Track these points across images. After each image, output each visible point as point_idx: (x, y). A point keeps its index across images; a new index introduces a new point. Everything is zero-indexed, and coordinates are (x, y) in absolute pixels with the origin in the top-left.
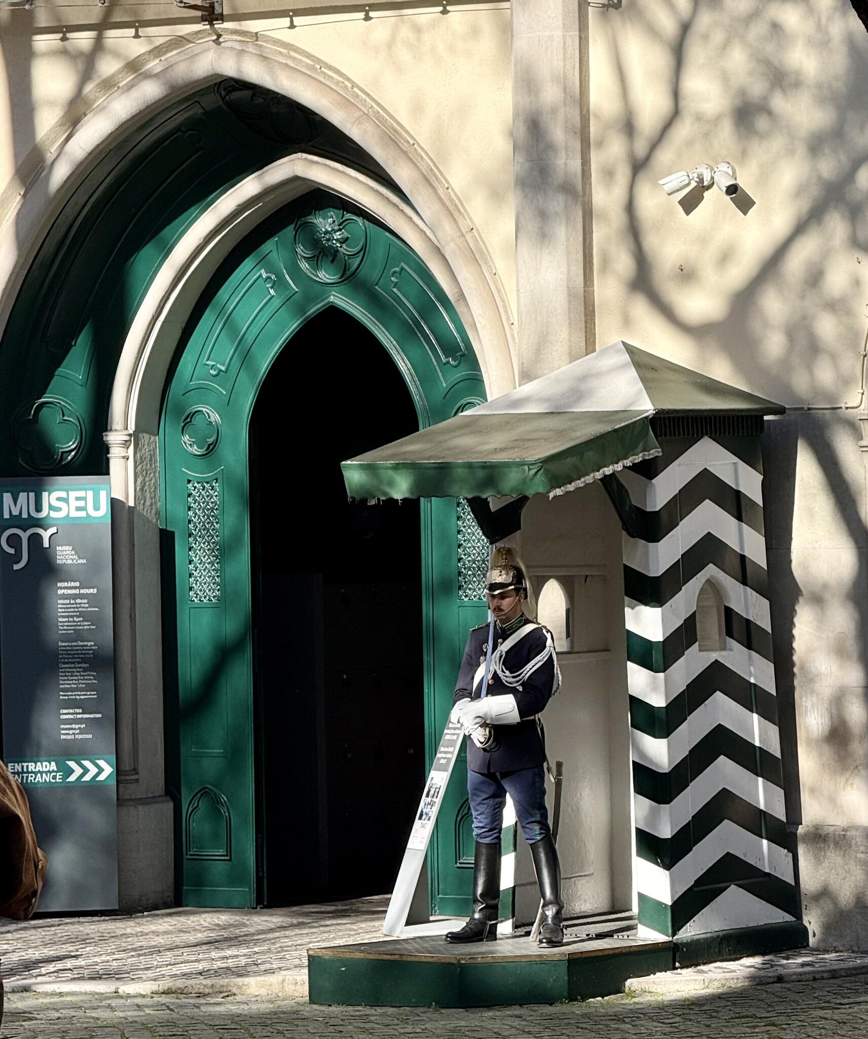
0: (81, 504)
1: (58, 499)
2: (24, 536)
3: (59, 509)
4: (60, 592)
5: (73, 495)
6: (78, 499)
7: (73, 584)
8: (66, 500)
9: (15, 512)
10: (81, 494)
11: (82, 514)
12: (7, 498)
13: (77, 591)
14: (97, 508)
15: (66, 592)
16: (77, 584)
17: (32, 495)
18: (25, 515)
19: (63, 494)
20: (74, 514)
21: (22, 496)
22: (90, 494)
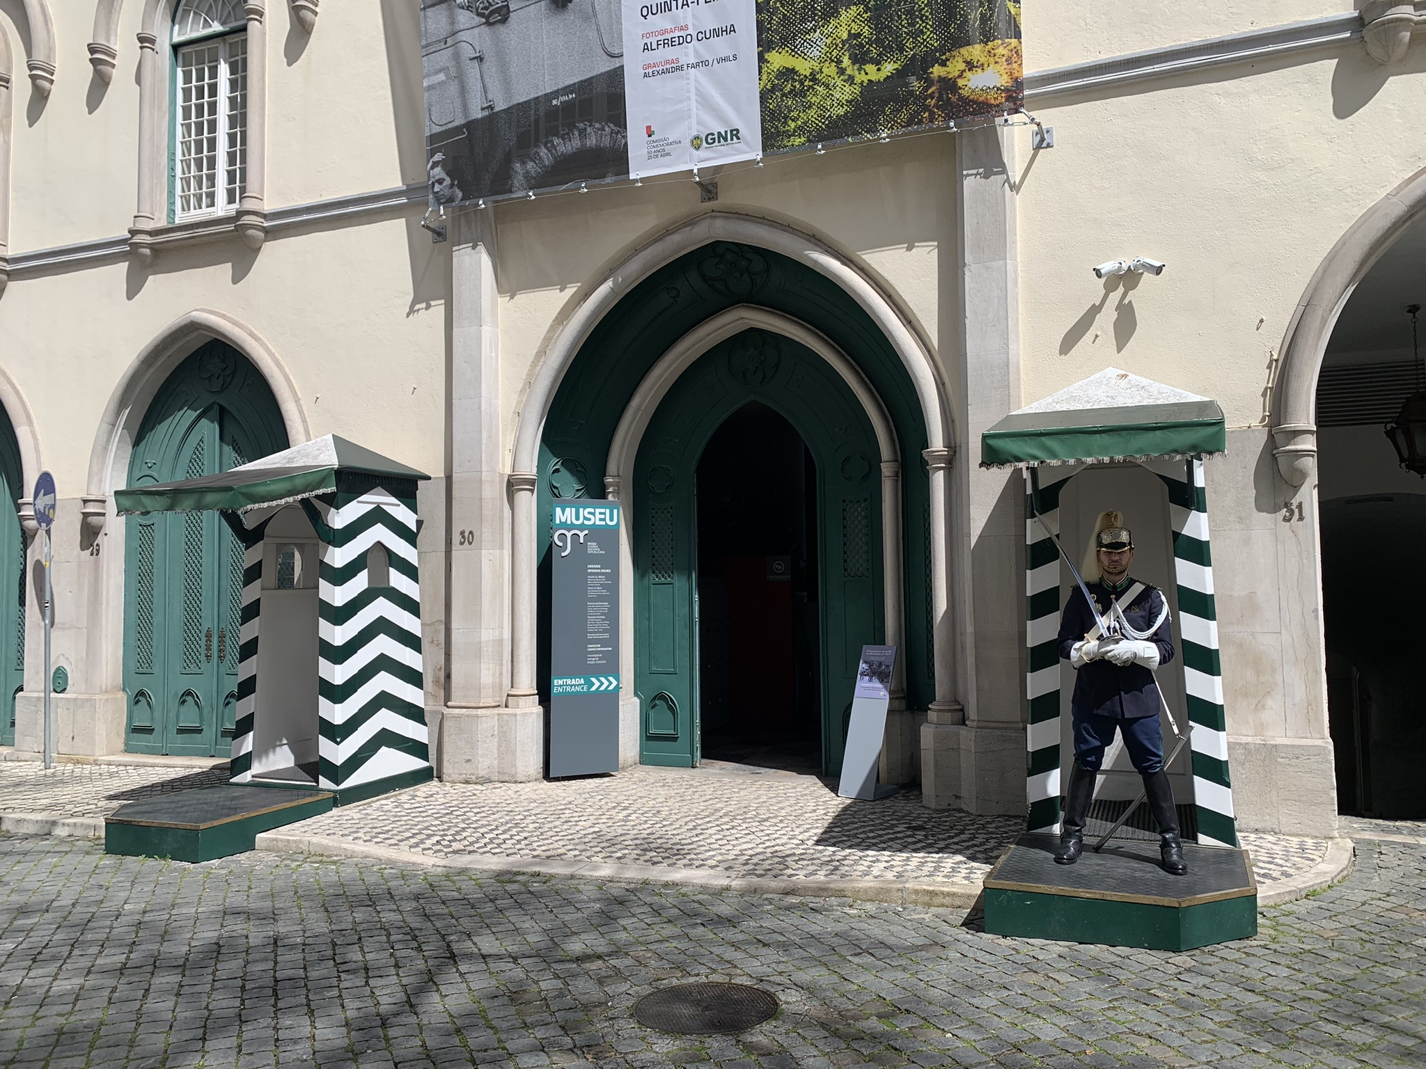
0: (603, 516)
1: (589, 513)
2: (569, 535)
3: (590, 519)
4: (589, 571)
5: (598, 511)
6: (600, 513)
7: (597, 566)
8: (594, 514)
9: (563, 520)
10: (603, 510)
11: (603, 523)
12: (558, 510)
13: (599, 571)
14: (611, 520)
15: (592, 571)
16: (599, 566)
17: (573, 510)
18: (569, 522)
19: (592, 510)
20: (598, 523)
21: (568, 510)
22: (608, 511)
